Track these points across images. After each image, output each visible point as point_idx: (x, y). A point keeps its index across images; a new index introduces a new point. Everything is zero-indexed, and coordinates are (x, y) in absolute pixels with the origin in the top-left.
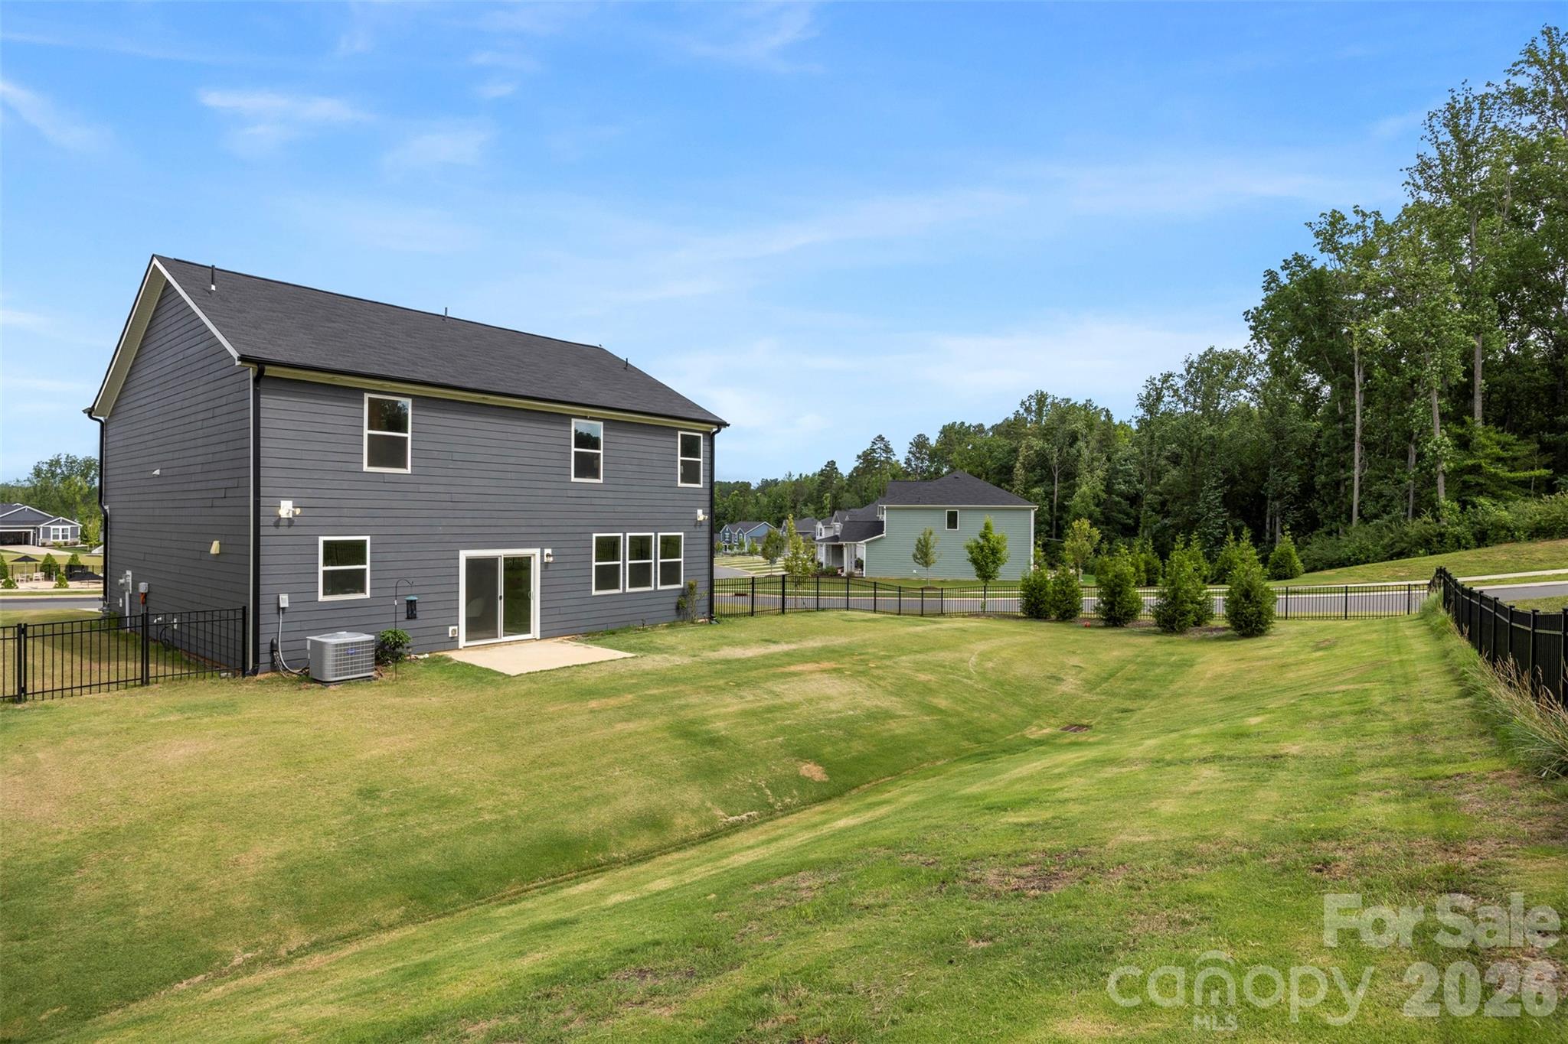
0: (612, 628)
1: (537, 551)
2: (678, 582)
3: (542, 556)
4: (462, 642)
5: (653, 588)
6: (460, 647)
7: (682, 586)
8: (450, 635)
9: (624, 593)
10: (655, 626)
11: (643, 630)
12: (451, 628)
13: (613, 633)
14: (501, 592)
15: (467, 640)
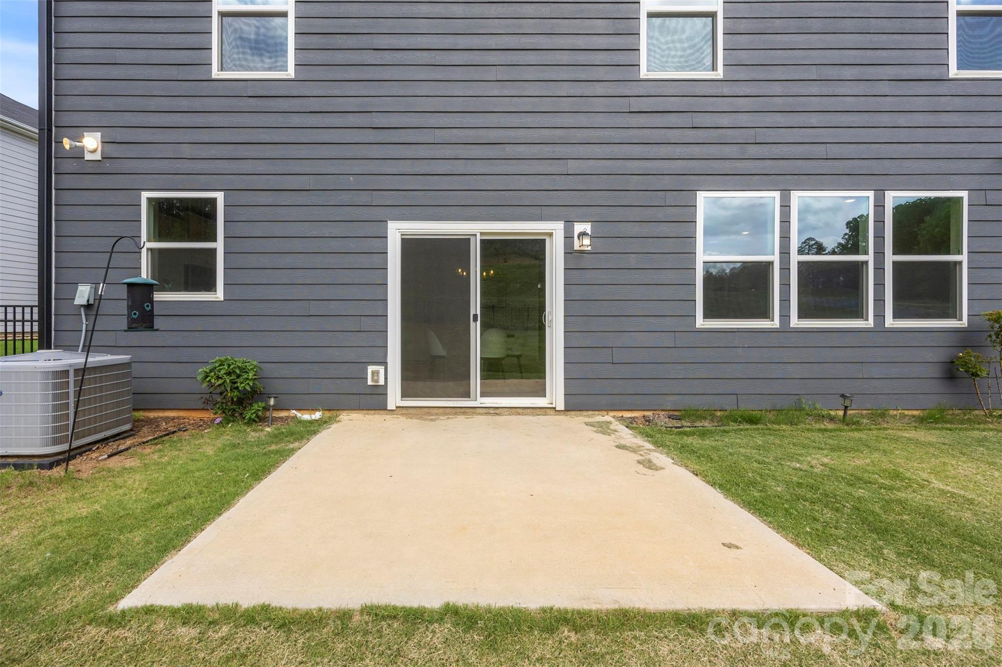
0: (748, 406)
1: (557, 228)
2: (952, 312)
3: (569, 238)
4: (394, 398)
5: (870, 323)
6: (391, 406)
7: (964, 322)
8: (370, 383)
9: (785, 329)
10: (879, 416)
11: (844, 420)
12: (370, 369)
13: (752, 421)
14: (476, 306)
15: (405, 395)
